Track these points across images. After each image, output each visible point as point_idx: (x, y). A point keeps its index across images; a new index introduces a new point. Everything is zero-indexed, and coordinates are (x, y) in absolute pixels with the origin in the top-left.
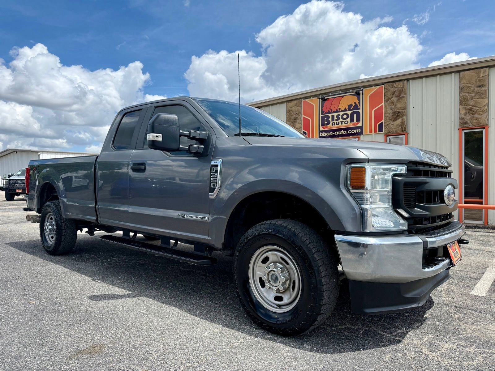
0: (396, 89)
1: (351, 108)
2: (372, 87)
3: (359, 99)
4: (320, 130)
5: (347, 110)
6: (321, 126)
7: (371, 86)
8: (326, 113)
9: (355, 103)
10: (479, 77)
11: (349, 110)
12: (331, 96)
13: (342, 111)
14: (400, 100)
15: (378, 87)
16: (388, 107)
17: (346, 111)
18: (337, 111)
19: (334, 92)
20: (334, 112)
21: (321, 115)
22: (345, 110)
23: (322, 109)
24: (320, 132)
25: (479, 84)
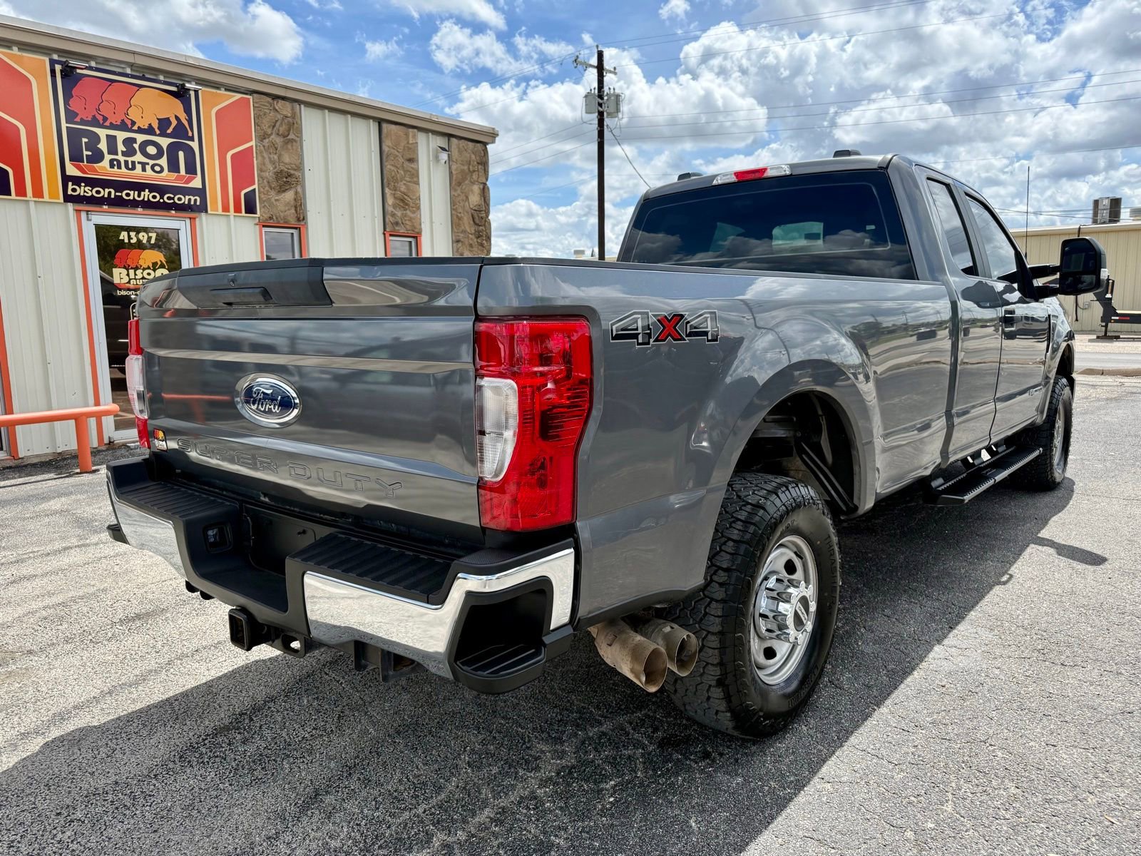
0: (279, 117)
1: (169, 131)
2: (218, 88)
3: (188, 110)
4: (68, 173)
5: (158, 132)
6: (71, 160)
7: (217, 86)
8: (83, 122)
9: (177, 118)
10: (408, 143)
11: (163, 134)
12: (98, 70)
13: (140, 131)
14: (289, 146)
15: (238, 96)
16: (265, 155)
17: (153, 133)
18: (123, 127)
19: (107, 61)
20: (112, 127)
21: (64, 125)
22: (150, 131)
23: (66, 103)
24: (66, 179)
25: (409, 156)
